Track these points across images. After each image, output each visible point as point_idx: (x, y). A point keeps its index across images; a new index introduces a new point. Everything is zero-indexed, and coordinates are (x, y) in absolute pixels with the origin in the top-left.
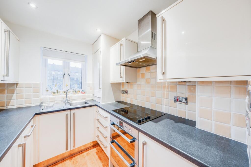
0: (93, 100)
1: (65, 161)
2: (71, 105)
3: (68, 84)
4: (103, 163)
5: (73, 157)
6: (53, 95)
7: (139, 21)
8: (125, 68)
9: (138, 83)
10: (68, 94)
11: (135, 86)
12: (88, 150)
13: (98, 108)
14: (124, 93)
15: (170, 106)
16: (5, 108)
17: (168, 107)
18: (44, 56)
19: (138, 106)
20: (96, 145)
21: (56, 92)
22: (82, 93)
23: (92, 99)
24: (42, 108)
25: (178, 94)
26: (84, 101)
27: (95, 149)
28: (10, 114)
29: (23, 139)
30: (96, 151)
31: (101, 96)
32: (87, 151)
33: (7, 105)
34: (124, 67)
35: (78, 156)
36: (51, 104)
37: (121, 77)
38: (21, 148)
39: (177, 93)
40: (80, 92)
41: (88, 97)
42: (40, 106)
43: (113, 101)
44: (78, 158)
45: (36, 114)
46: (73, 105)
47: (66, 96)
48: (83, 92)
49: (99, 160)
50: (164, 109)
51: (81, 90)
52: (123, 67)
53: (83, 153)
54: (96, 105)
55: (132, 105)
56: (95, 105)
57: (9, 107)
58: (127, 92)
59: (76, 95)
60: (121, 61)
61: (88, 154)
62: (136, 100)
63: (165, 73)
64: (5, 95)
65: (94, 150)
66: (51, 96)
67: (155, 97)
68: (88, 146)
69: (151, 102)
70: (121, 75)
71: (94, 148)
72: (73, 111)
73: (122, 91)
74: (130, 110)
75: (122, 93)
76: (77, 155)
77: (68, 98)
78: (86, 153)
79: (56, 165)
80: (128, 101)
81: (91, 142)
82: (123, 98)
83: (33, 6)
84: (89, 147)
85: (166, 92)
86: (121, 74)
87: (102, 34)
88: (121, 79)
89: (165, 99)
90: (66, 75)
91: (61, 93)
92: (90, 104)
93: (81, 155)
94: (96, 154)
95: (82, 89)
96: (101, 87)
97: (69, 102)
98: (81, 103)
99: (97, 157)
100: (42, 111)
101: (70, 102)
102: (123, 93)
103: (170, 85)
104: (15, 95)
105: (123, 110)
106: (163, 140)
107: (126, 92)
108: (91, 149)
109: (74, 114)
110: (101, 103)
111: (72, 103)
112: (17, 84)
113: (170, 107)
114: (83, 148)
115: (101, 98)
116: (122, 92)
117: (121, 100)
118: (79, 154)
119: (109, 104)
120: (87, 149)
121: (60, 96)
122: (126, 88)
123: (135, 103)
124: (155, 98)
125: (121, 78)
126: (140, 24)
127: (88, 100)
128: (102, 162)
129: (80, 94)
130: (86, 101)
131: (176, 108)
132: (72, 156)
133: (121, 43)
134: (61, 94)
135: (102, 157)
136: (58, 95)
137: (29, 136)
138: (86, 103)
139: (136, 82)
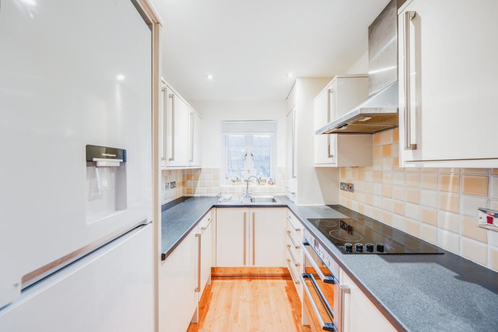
0: (287, 198)
1: (243, 279)
2: (253, 200)
3: (250, 169)
4: (294, 309)
5: (253, 279)
6: (233, 185)
7: (369, 28)
8: (338, 137)
9: (376, 168)
10: (250, 185)
11: (369, 175)
12: (275, 279)
13: (290, 212)
14: (346, 188)
15: (463, 236)
16: (192, 195)
17: (457, 236)
18: (224, 132)
19: (376, 222)
20: (287, 276)
21: (236, 180)
22: (269, 183)
23: (284, 194)
24: (220, 200)
25: (492, 202)
26: (272, 197)
27: (285, 281)
28: (195, 202)
29: (200, 230)
30: (286, 285)
31: (296, 191)
32: (272, 279)
33: (194, 193)
34: (336, 135)
35: (259, 281)
36: (228, 196)
37: (330, 156)
38: (197, 238)
39: (488, 201)
40: (267, 181)
41: (277, 191)
42: (218, 197)
43: (321, 204)
44: (259, 282)
45: (214, 206)
46: (256, 200)
47: (246, 186)
48: (272, 183)
49: (288, 302)
50: (444, 240)
51: (268, 179)
52: (334, 137)
53: (266, 279)
54: (287, 206)
55: (362, 218)
56: (285, 205)
57: (195, 195)
58: (351, 187)
59: (260, 186)
60: (329, 123)
61: (272, 284)
62: (371, 207)
63: (418, 147)
64: (192, 181)
65: (283, 283)
66: (231, 186)
67: (419, 204)
68: (275, 272)
69: (408, 217)
70: (331, 152)
71: (284, 279)
72: (252, 210)
73: (342, 184)
74: (357, 227)
75: (341, 189)
76: (257, 279)
77: (249, 190)
78: (272, 281)
79: (232, 279)
80: (354, 207)
81: (280, 268)
82: (344, 199)
83: (210, 77)
84: (277, 274)
85: (450, 194)
86: (329, 150)
87: (297, 80)
88: (331, 160)
89: (448, 214)
90: (249, 155)
91: (242, 181)
92: (279, 203)
93: (264, 281)
94: (284, 290)
95: (271, 177)
96: (295, 175)
97: (250, 197)
98: (268, 200)
99: (286, 294)
100: (219, 204)
101: (253, 196)
102: (343, 189)
103: (463, 176)
104: (199, 181)
105: (343, 225)
106: (373, 291)
107: (349, 187)
108: (279, 279)
109: (254, 215)
110: (297, 203)
111: (254, 199)
112: (201, 169)
113: (465, 238)
114: (267, 272)
115: (296, 195)
116: (342, 187)
117: (340, 203)
118: (260, 279)
119: (309, 207)
120: (273, 277)
121: (241, 186)
122: (349, 178)
123: (368, 213)
124: (418, 206)
125: (331, 158)
126: (371, 36)
127: (277, 196)
128: (293, 307)
129: (267, 186)
130: (275, 197)
131: (487, 243)
132: (251, 276)
133: (330, 88)
134: (242, 184)
135: (293, 298)
136: (239, 184)
137: (205, 229)
138: (274, 200)
139: (371, 165)
